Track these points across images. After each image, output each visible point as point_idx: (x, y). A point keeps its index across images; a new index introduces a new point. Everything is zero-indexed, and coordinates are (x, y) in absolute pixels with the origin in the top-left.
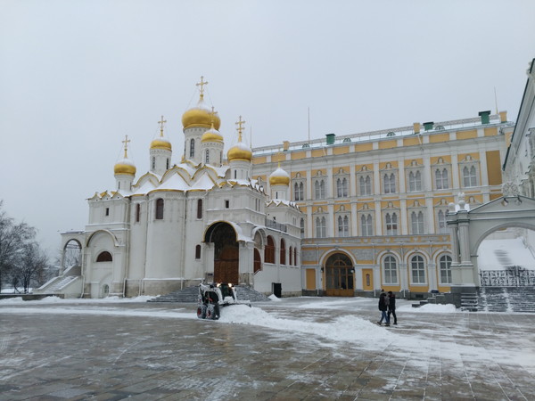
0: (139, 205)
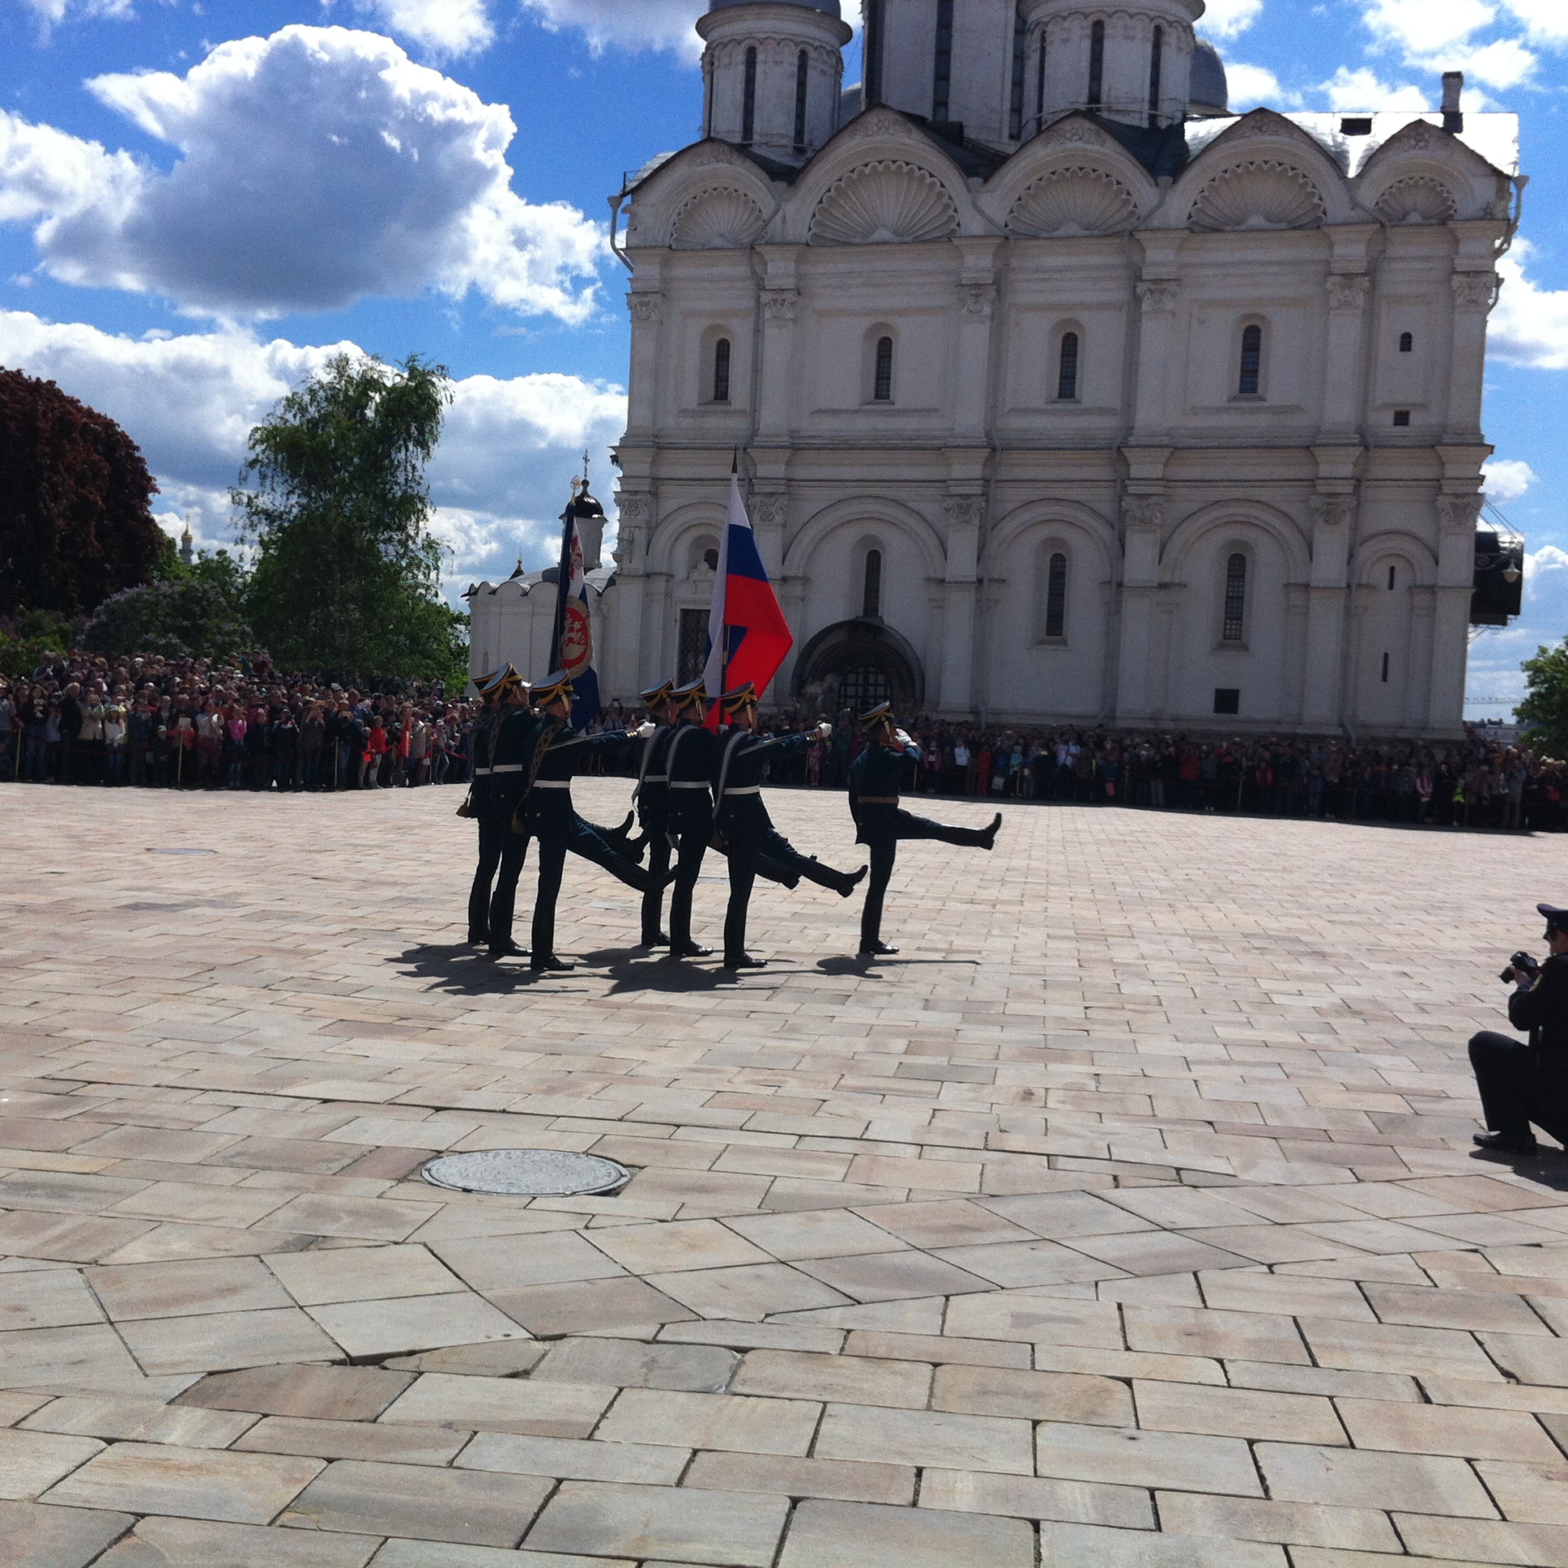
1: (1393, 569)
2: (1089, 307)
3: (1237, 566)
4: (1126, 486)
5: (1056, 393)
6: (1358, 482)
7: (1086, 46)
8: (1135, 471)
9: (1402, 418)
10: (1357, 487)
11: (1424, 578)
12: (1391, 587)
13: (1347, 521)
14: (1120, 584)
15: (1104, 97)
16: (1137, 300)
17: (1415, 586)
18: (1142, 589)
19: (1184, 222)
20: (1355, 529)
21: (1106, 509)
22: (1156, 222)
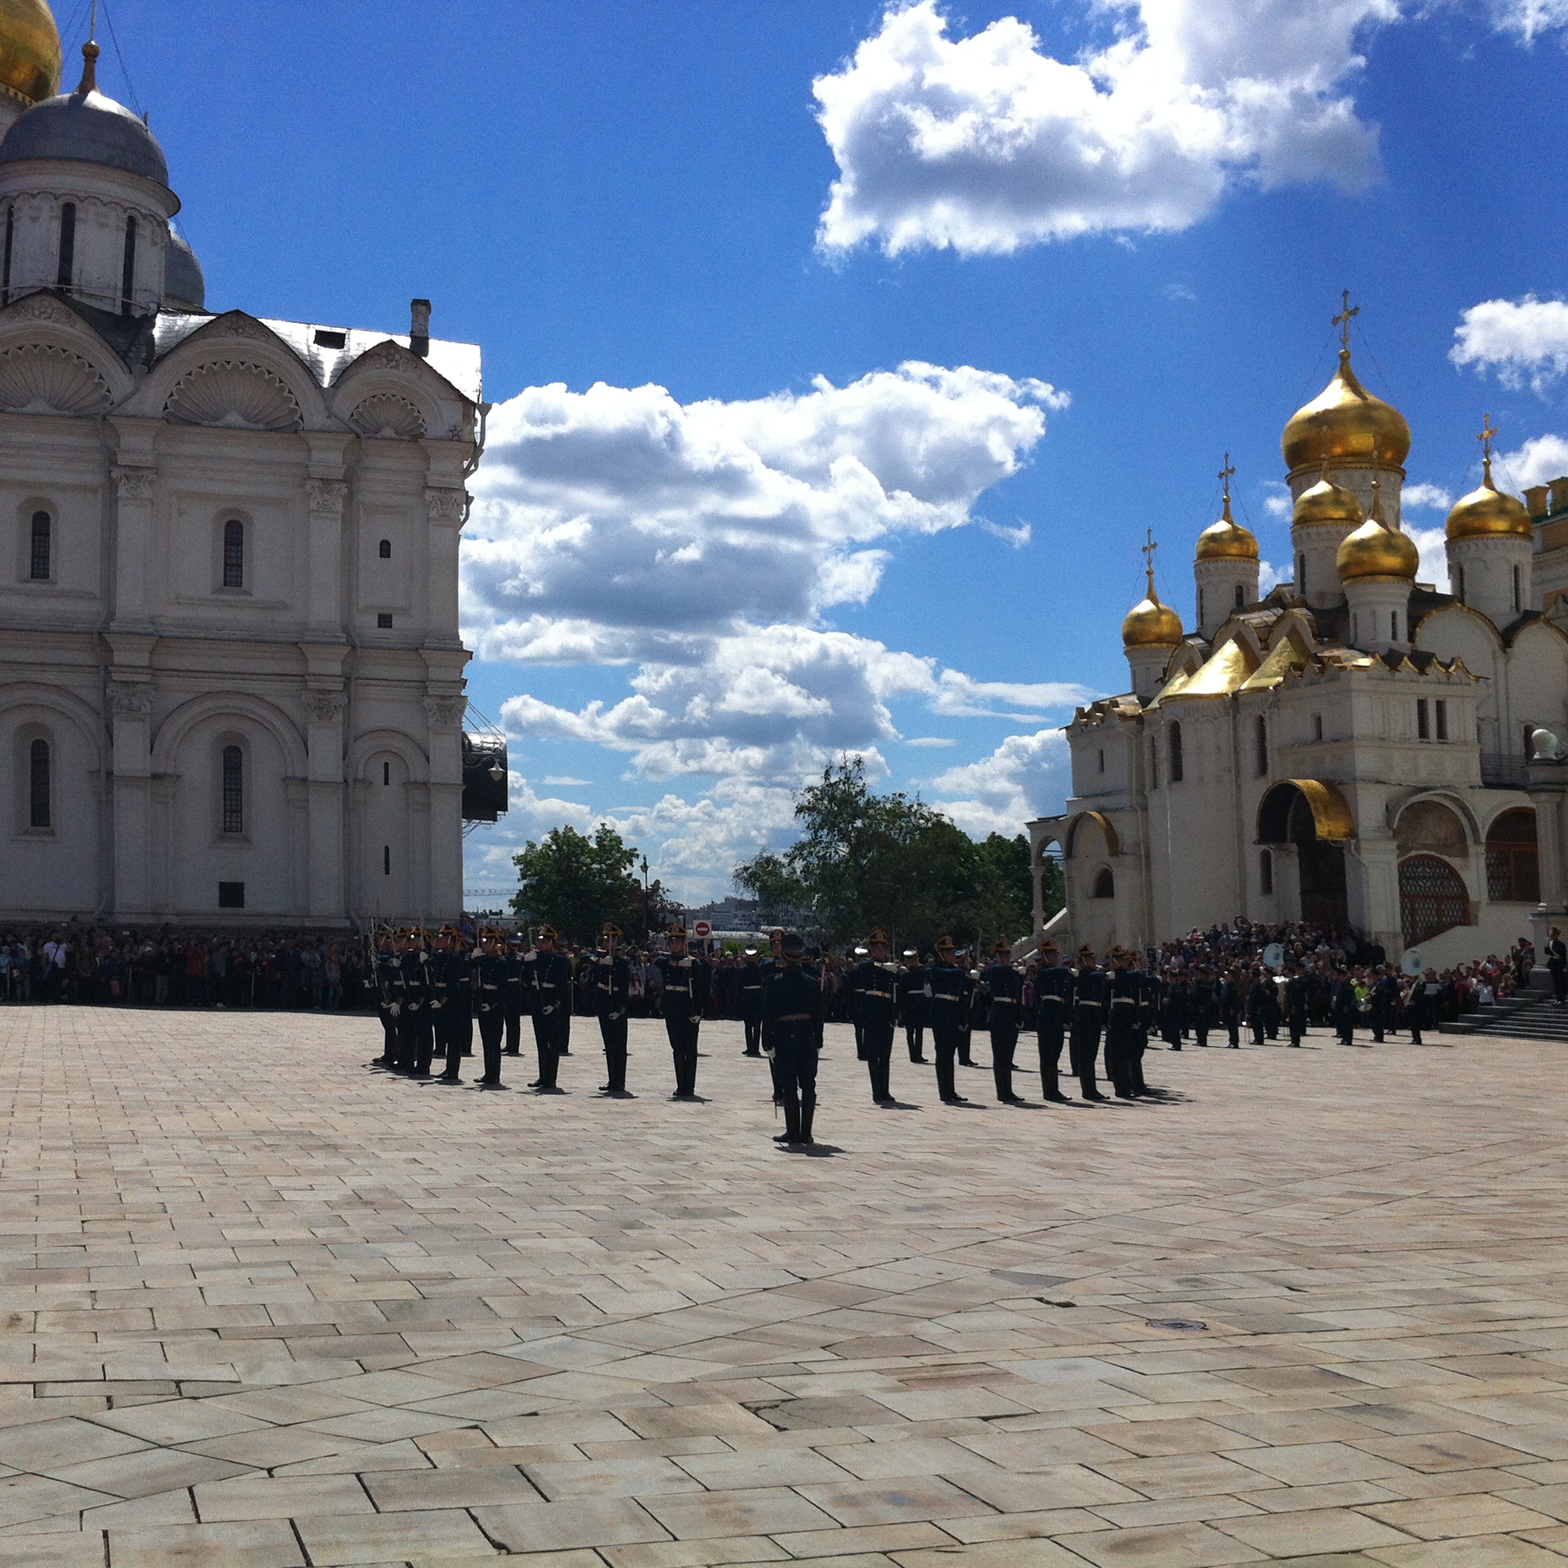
1: (386, 765)
2: (63, 488)
3: (232, 761)
4: (110, 673)
5: (28, 572)
6: (347, 681)
7: (56, 226)
8: (119, 658)
9: (385, 621)
10: (347, 685)
11: (418, 774)
12: (386, 783)
13: (339, 717)
14: (110, 774)
15: (75, 280)
16: (113, 486)
17: (409, 782)
18: (132, 781)
19: (160, 413)
20: (347, 724)
21: (91, 696)
22: (130, 408)
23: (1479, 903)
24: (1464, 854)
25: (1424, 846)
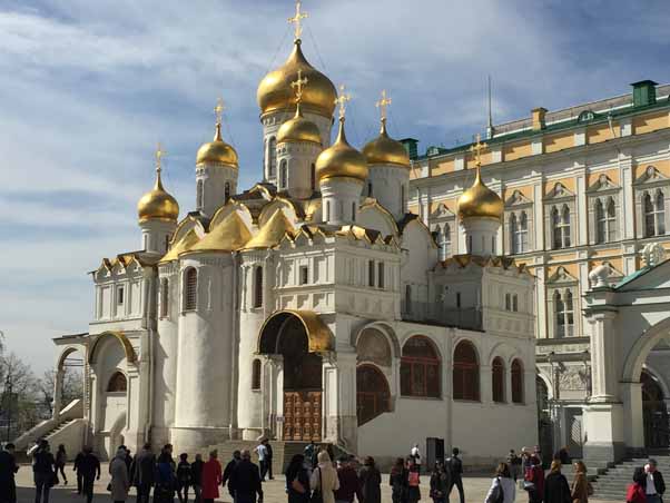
0: (166, 281)
23: (395, 397)
24: (389, 364)
25: (369, 359)
